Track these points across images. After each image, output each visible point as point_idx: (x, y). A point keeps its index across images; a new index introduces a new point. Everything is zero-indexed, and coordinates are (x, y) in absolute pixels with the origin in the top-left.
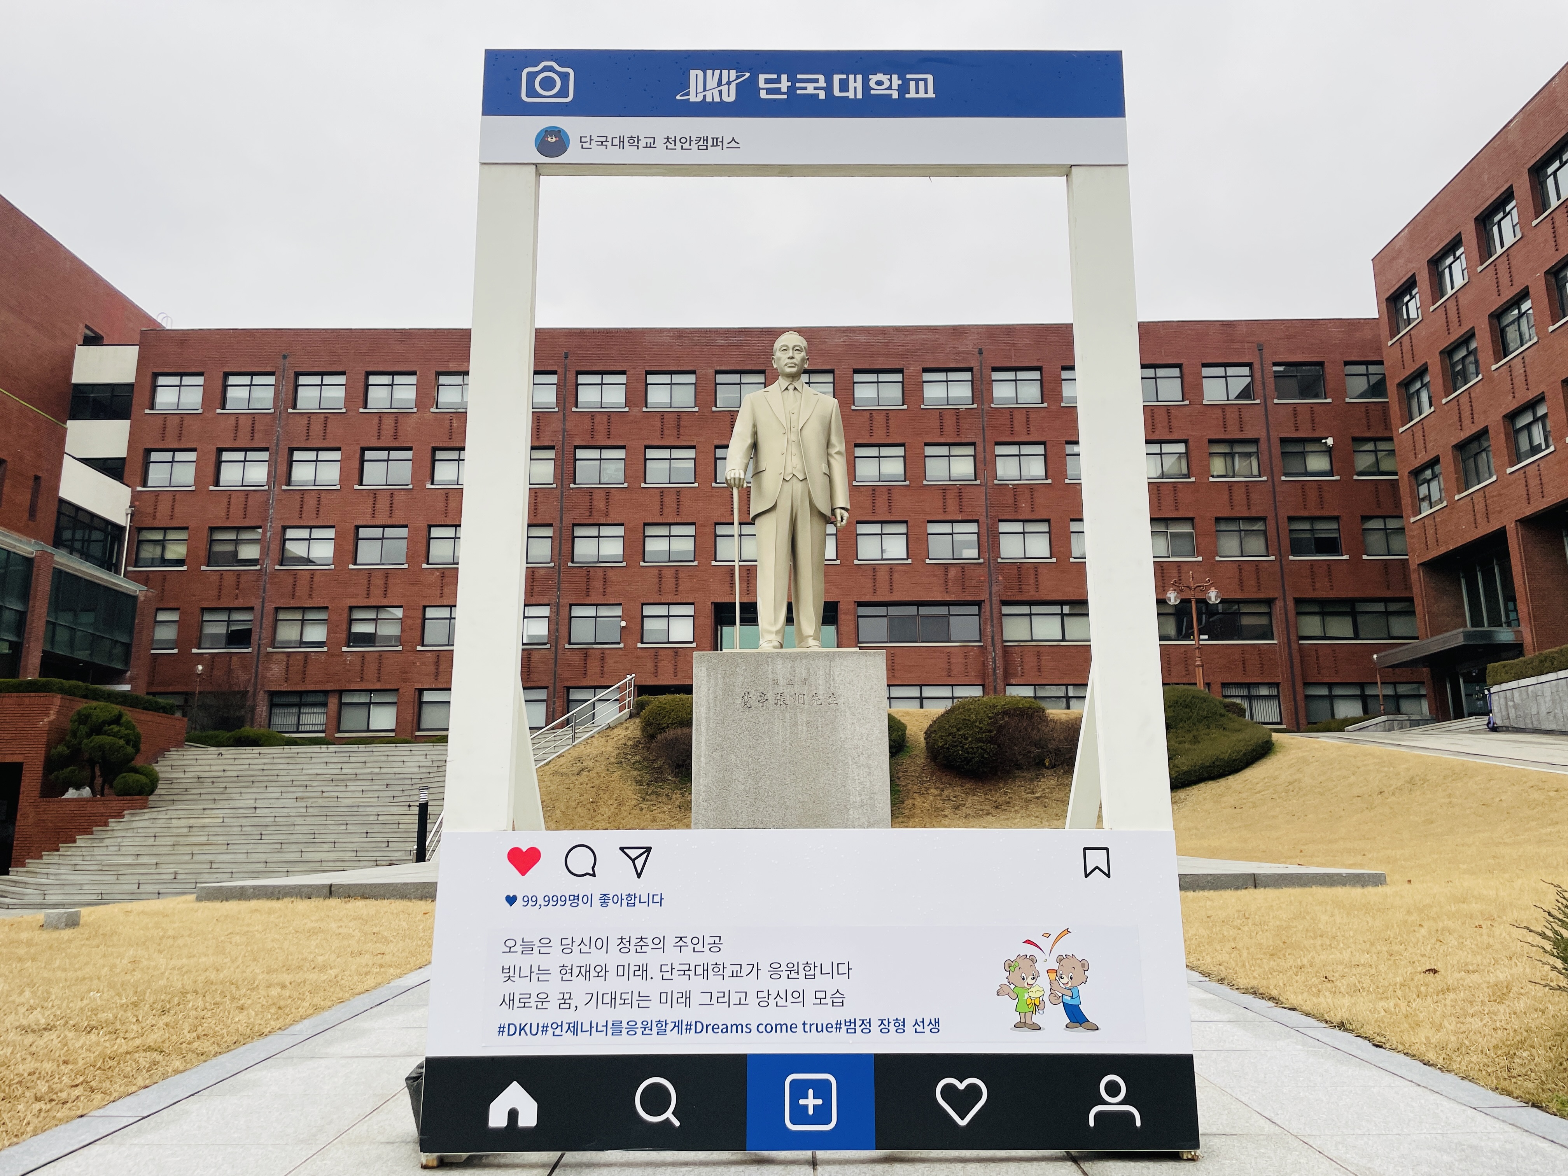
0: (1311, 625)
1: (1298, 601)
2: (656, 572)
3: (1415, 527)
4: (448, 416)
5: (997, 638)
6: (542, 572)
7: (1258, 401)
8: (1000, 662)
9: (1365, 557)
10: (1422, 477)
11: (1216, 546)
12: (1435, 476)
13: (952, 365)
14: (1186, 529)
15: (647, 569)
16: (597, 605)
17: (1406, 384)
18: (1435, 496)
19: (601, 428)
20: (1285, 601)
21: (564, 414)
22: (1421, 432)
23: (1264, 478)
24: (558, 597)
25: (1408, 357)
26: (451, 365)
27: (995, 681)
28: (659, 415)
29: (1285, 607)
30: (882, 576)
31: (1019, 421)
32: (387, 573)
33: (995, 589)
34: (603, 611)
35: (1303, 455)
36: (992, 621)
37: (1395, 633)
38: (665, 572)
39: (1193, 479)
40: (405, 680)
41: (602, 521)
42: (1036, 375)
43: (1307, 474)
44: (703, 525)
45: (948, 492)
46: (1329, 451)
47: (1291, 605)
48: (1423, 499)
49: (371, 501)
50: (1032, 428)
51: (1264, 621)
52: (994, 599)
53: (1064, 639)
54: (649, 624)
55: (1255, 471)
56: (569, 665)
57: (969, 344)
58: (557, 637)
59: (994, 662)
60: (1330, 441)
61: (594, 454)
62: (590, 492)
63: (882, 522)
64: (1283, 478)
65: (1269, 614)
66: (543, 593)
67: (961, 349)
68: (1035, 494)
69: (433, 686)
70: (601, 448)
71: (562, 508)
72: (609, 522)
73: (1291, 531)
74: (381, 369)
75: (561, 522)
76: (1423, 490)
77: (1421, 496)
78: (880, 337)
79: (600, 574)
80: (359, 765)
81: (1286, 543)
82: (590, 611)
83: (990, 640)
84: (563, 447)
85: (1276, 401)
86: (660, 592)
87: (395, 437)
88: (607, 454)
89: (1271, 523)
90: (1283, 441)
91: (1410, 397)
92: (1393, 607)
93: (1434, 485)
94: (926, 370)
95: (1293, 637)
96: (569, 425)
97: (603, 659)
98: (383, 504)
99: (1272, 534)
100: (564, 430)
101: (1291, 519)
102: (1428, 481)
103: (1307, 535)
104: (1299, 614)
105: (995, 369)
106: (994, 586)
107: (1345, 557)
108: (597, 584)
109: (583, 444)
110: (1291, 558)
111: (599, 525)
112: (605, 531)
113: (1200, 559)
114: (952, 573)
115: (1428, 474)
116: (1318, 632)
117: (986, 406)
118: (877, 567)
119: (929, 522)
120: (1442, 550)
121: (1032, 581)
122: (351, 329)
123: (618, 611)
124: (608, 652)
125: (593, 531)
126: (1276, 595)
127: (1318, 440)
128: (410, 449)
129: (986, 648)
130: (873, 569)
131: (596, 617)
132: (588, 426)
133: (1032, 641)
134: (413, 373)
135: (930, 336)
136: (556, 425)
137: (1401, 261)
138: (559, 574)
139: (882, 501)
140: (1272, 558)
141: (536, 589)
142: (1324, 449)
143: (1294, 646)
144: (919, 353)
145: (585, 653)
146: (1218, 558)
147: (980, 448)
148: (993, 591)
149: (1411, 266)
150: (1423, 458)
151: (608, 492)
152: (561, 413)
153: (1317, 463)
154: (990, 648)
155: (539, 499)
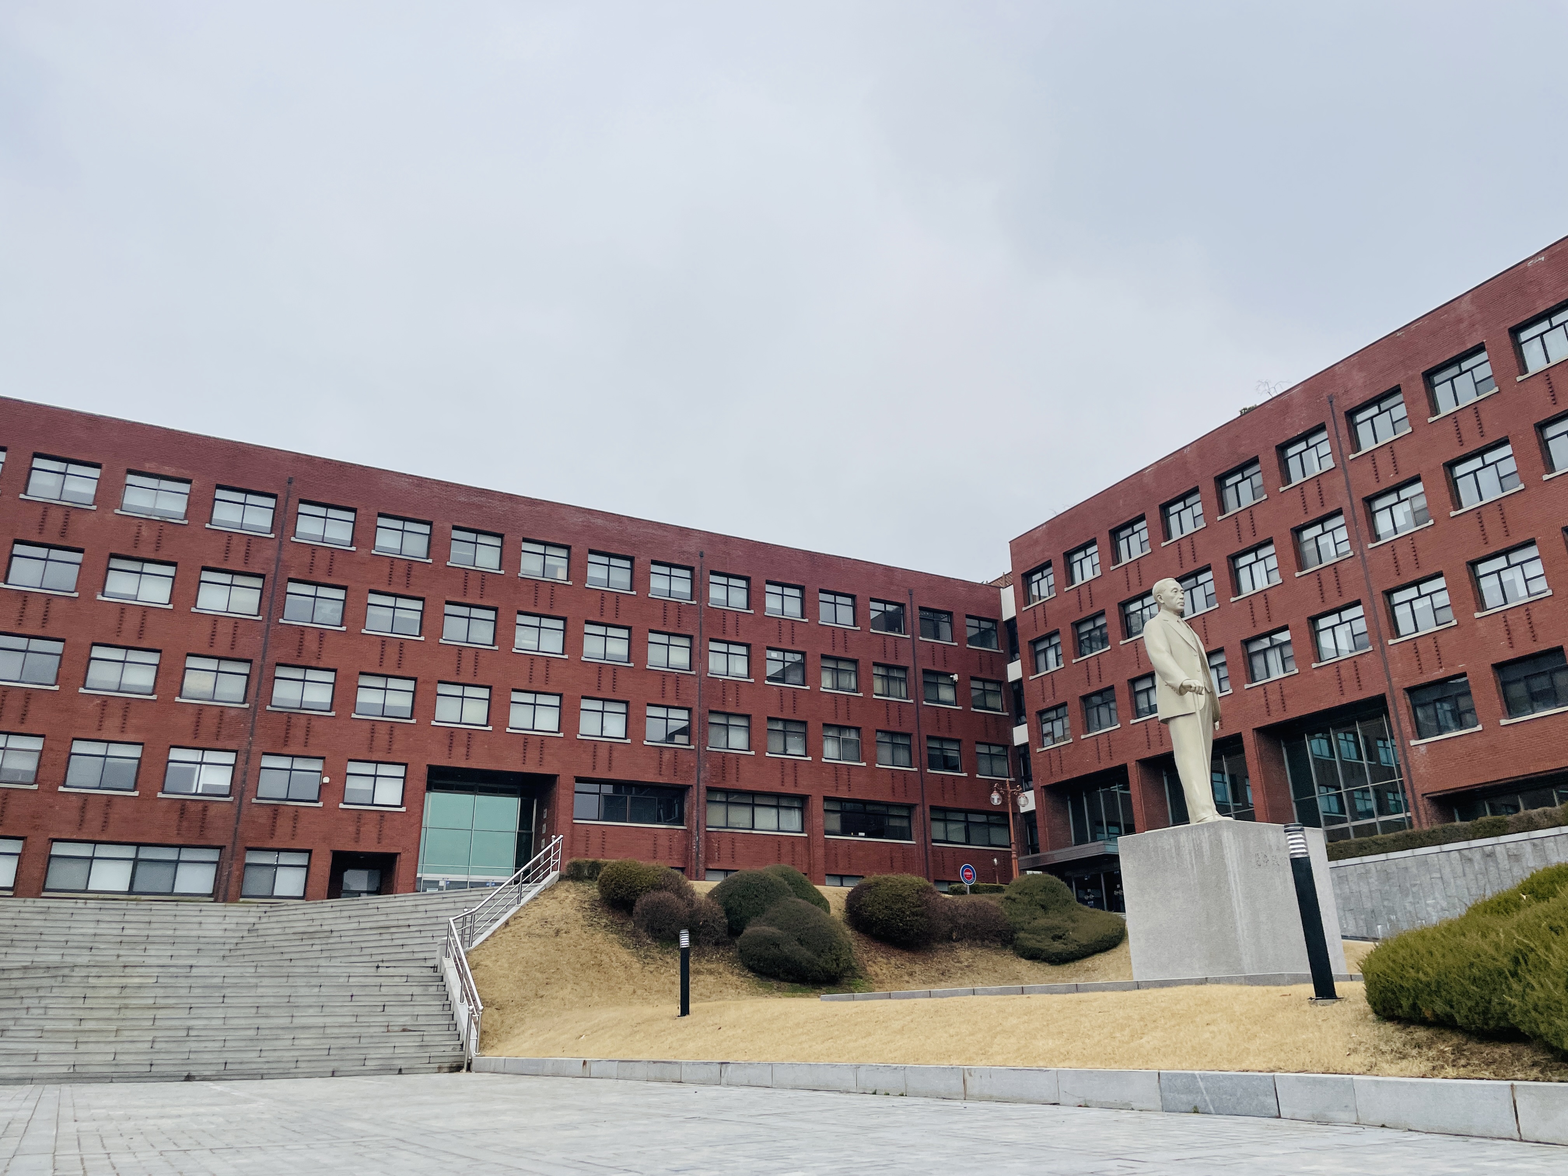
0: (938, 830)
1: (933, 809)
2: (368, 726)
3: (1039, 756)
4: (136, 521)
5: (701, 822)
6: (233, 713)
7: (908, 636)
8: (702, 845)
9: (978, 776)
10: (1045, 717)
11: (876, 755)
12: (1058, 718)
13: (676, 562)
14: (853, 736)
15: (359, 723)
16: (293, 756)
17: (1034, 643)
18: (1058, 733)
19: (322, 563)
20: (924, 809)
21: (280, 542)
22: (1050, 681)
23: (911, 701)
24: (250, 743)
25: (1041, 623)
26: (147, 465)
27: (697, 865)
28: (388, 560)
29: (924, 811)
30: (603, 753)
31: (730, 621)
32: (28, 694)
33: (702, 775)
34: (299, 764)
35: (936, 685)
36: (698, 806)
37: (993, 842)
38: (378, 726)
39: (861, 695)
41: (313, 664)
42: (744, 584)
43: (938, 701)
44: (424, 682)
45: (667, 679)
46: (954, 685)
47: (927, 810)
48: (1047, 735)
49: (19, 605)
50: (741, 632)
51: (905, 823)
52: (701, 784)
53: (753, 828)
54: (352, 783)
55: (904, 694)
56: (254, 822)
57: (692, 546)
58: (242, 788)
59: (698, 847)
60: (956, 677)
61: (310, 590)
62: (302, 630)
63: (604, 700)
64: (925, 703)
65: (909, 818)
66: (231, 737)
67: (685, 549)
68: (740, 689)
70: (317, 584)
71: (265, 644)
72: (321, 665)
73: (929, 748)
74: (57, 454)
75: (264, 659)
76: (1047, 728)
77: (1045, 732)
78: (616, 524)
79: (303, 721)
81: (925, 759)
82: (285, 763)
83: (695, 825)
84: (275, 578)
85: (921, 638)
86: (371, 749)
87: (63, 534)
88: (323, 592)
89: (915, 741)
90: (926, 672)
91: (1037, 653)
92: (992, 818)
93: (1058, 725)
94: (654, 562)
95: (929, 840)
96: (285, 556)
97: (295, 818)
98: (35, 610)
99: (915, 749)
100: (279, 560)
101: (930, 738)
102: (1052, 721)
103: (938, 753)
104: (933, 819)
105: (713, 573)
106: (702, 772)
107: (965, 774)
108: (298, 733)
109: (300, 577)
110: (929, 771)
111: (306, 668)
112: (311, 675)
113: (864, 764)
114: (667, 756)
115: (1053, 715)
116: (942, 837)
117: (703, 604)
118: (598, 743)
119: (649, 705)
120: (1066, 777)
121: (734, 771)
123: (317, 765)
124: (303, 810)
125: (298, 674)
126: (917, 802)
127: (947, 675)
128: (80, 551)
129: (691, 832)
130: (593, 746)
131: (291, 770)
132: (307, 559)
133: (727, 827)
134: (97, 466)
135: (660, 532)
136: (270, 553)
137: (1039, 549)
138: (254, 718)
139: (607, 681)
140: (915, 769)
141: (224, 732)
142: (949, 682)
143: (929, 847)
144: (649, 545)
145: (275, 810)
146: (877, 765)
147: (697, 642)
148: (701, 777)
149: (1047, 554)
150: (1050, 702)
151: (322, 634)
152: (277, 541)
153: (947, 694)
154: (695, 832)
155: (239, 631)
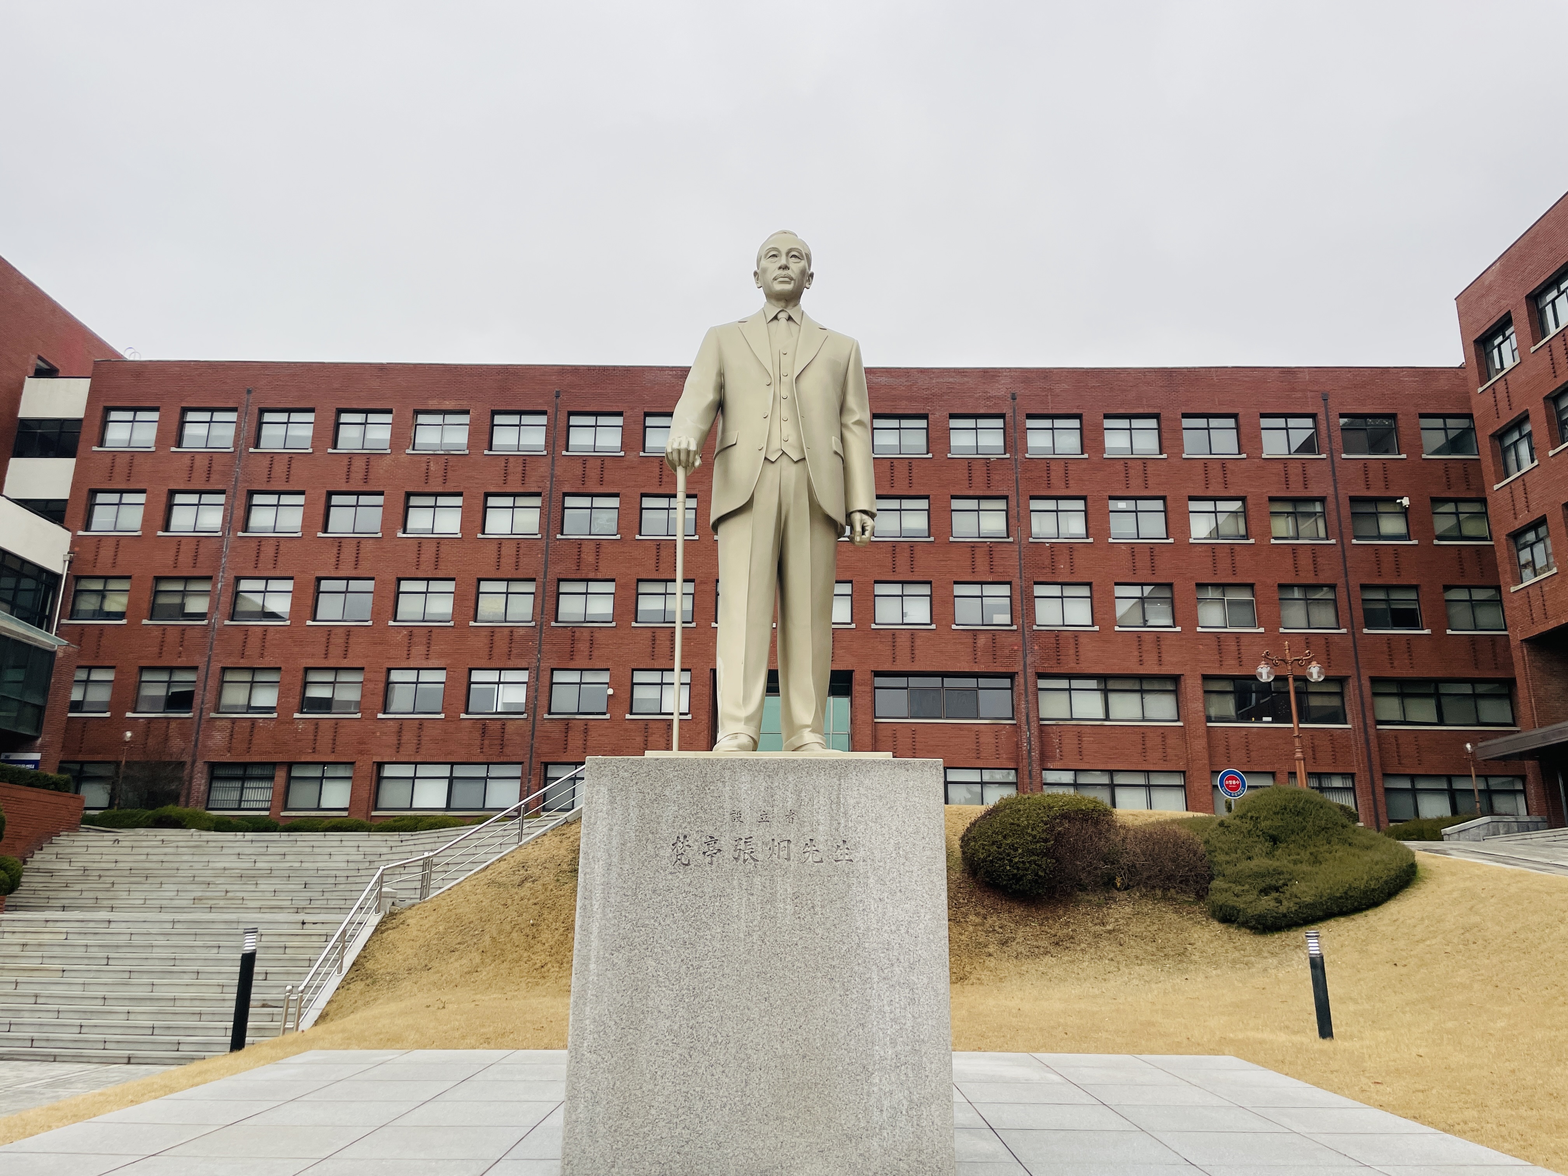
0: (1389, 708)
1: (1374, 680)
2: (649, 634)
3: (1515, 597)
4: (425, 458)
5: (1032, 715)
6: (522, 632)
7: (1324, 456)
8: (1035, 742)
9: (1449, 632)
10: (1522, 541)
11: (1279, 617)
12: (1539, 540)
13: (982, 411)
14: (1245, 596)
15: (639, 631)
16: (582, 670)
17: (1500, 436)
18: (1540, 562)
19: (593, 474)
20: (1359, 680)
21: (553, 458)
22: (1522, 488)
23: (1333, 541)
24: (539, 660)
25: (1503, 405)
26: (430, 402)
27: (1030, 764)
28: (658, 461)
29: (1360, 686)
30: (903, 642)
31: (1057, 473)
32: (348, 630)
33: (1029, 659)
34: (589, 677)
35: (1376, 515)
36: (1026, 696)
37: (1484, 718)
38: (658, 633)
39: (1252, 541)
40: (361, 752)
41: (591, 575)
42: (1076, 423)
43: (1380, 537)
44: (702, 583)
45: (977, 550)
46: (1405, 512)
47: (1366, 683)
48: (1525, 566)
49: (335, 551)
50: (1071, 482)
51: (1335, 702)
52: (1028, 670)
53: (1107, 718)
54: (640, 693)
55: (1322, 533)
56: (548, 738)
57: (1000, 389)
58: (535, 705)
59: (1030, 743)
60: (1406, 501)
61: (585, 502)
62: (579, 543)
63: (903, 583)
64: (1354, 541)
65: (1341, 694)
66: (520, 656)
67: (993, 393)
68: (1075, 553)
69: (394, 760)
70: (592, 495)
71: (546, 561)
72: (599, 577)
73: (1363, 600)
74: (355, 406)
75: (545, 577)
76: (1525, 556)
77: (1523, 562)
78: (903, 380)
79: (586, 634)
80: (278, 858)
81: (1359, 614)
82: (574, 677)
83: (1024, 718)
84: (551, 494)
85: (1344, 456)
86: (653, 656)
87: (366, 480)
88: (599, 502)
89: (1342, 593)
90: (1354, 500)
91: (1505, 451)
92: (1481, 689)
93: (1539, 549)
94: (953, 416)
95: (1370, 722)
96: (558, 471)
97: (586, 731)
98: (348, 554)
99: (1343, 604)
100: (552, 476)
101: (1364, 587)
102: (1531, 546)
103: (1383, 606)
104: (1375, 694)
105: (1030, 416)
106: (1029, 656)
107: (1427, 631)
108: (583, 646)
109: (573, 490)
110: (1365, 631)
111: (588, 580)
112: (594, 587)
113: (1262, 630)
114: (982, 640)
115: (1531, 537)
116: (1398, 716)
117: (1019, 456)
118: (897, 632)
119: (956, 583)
120: (1552, 624)
121: (1072, 652)
122: (324, 363)
123: (605, 677)
124: (593, 723)
125: (580, 587)
126: (1349, 673)
127: (1392, 500)
128: (381, 493)
129: (1020, 727)
130: (892, 635)
131: (580, 684)
132: (579, 472)
133: (1072, 719)
134: (389, 411)
135: (958, 379)
136: (543, 469)
137: (1492, 298)
138: (541, 635)
139: (903, 559)
140: (1344, 631)
141: (514, 651)
142: (1398, 509)
143: (1371, 731)
144: (946, 397)
145: (567, 724)
146: (1282, 630)
147: (1013, 502)
148: (1028, 662)
149: (1503, 303)
150: (1524, 518)
151: (598, 544)
152: (550, 457)
153: (1392, 525)
154: (1025, 727)
155: (521, 552)
